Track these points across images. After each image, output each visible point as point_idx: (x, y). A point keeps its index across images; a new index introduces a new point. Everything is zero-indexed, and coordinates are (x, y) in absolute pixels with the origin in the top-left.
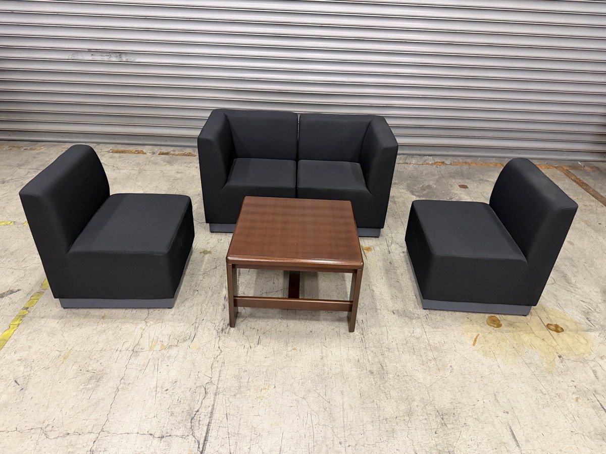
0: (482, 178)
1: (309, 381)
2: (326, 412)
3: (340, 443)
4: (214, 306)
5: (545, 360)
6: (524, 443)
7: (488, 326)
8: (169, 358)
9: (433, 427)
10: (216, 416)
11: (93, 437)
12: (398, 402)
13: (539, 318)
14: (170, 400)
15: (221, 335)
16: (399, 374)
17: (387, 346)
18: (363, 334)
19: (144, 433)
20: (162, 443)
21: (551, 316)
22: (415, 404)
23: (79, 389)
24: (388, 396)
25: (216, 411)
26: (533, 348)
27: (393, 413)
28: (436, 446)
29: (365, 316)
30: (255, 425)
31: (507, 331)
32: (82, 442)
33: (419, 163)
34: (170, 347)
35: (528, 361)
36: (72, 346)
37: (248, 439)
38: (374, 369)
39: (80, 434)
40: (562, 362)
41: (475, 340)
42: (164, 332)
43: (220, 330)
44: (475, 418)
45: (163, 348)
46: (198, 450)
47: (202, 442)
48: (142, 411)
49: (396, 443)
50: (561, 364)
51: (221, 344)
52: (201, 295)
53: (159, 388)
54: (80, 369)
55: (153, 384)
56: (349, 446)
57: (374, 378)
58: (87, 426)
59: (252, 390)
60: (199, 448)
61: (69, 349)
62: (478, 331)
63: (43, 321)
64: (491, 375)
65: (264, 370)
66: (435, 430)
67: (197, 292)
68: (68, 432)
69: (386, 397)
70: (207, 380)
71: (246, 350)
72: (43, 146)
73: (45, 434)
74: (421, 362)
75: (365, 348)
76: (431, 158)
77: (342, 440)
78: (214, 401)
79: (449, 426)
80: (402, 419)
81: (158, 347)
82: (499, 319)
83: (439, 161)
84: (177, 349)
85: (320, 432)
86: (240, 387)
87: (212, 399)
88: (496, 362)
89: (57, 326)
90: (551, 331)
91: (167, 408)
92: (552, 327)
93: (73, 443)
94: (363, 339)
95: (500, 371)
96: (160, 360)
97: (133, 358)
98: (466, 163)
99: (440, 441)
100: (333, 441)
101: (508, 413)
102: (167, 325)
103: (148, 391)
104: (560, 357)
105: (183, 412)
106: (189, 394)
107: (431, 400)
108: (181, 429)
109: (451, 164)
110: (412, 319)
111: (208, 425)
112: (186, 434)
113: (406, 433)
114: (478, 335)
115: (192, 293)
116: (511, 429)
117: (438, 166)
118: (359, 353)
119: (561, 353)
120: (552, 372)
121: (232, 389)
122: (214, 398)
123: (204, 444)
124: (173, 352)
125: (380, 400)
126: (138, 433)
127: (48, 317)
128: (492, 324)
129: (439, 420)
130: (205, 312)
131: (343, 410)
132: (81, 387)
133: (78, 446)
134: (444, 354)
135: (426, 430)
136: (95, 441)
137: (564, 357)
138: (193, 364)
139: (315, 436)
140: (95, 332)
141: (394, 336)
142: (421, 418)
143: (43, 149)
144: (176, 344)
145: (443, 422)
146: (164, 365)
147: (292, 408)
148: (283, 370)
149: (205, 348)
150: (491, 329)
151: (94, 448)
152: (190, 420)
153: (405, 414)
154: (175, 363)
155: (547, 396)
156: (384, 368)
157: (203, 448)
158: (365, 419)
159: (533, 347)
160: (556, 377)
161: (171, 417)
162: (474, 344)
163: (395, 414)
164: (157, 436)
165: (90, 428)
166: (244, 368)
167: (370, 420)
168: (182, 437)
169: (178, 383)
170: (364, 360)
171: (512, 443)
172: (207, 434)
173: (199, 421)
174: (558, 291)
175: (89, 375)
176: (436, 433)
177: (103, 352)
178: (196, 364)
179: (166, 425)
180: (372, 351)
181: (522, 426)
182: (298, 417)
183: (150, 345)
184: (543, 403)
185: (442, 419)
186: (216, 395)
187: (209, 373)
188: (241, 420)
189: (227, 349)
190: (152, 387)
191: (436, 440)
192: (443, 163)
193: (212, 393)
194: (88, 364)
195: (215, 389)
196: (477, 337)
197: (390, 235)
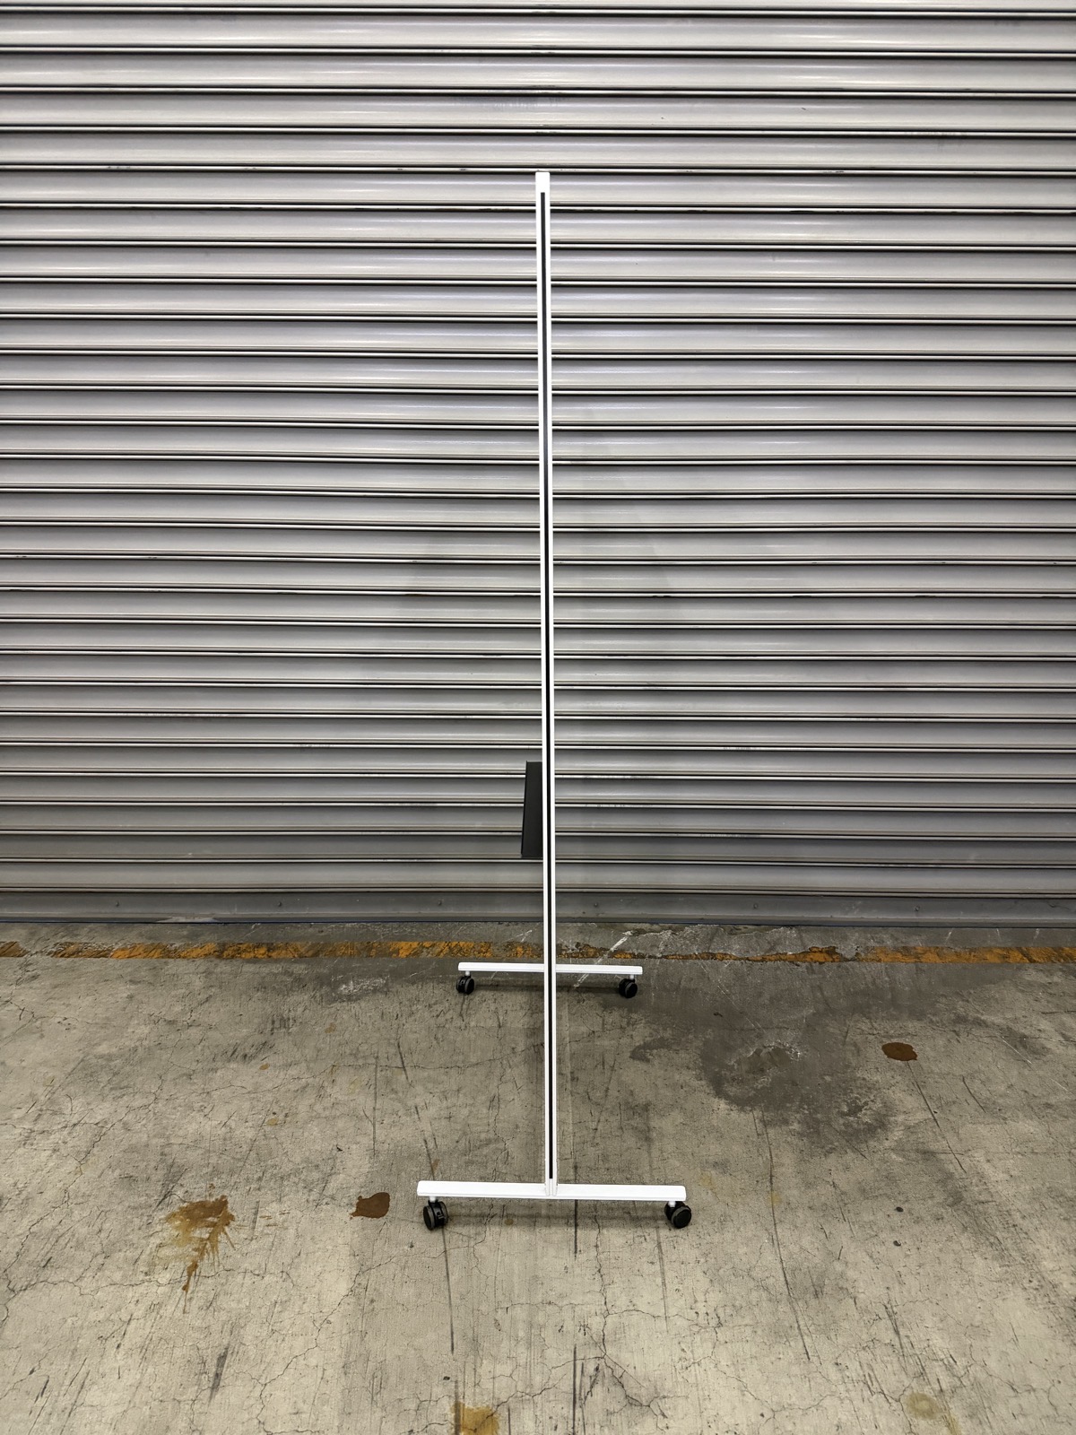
0: (961, 1011)
33: (752, 954)
76: (793, 933)
83: (821, 947)
98: (906, 951)
109: (856, 958)
117: (816, 966)
192: (831, 952)
197: (596, 1323)
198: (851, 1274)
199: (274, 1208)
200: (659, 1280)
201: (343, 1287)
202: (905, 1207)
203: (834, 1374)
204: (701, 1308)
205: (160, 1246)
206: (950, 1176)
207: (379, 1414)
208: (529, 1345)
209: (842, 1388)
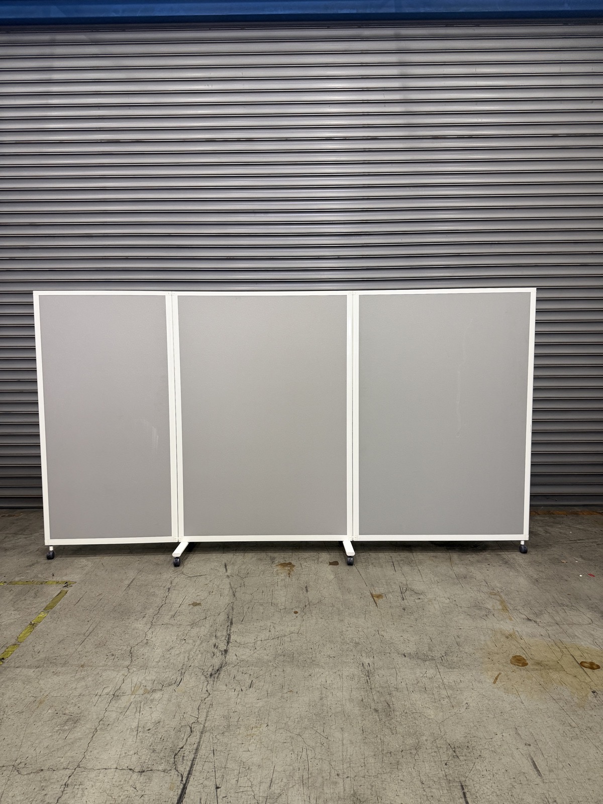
1: (306, 720)
2: (323, 747)
3: (338, 775)
4: (202, 654)
5: (576, 695)
6: (547, 773)
7: (512, 665)
8: (152, 701)
9: (442, 760)
10: (202, 752)
11: (68, 772)
12: (405, 736)
13: (571, 657)
14: (152, 739)
15: (209, 679)
16: (408, 712)
17: (395, 687)
18: (368, 676)
19: (124, 768)
20: (142, 778)
21: (585, 655)
22: (424, 738)
23: (54, 731)
24: (394, 732)
25: (203, 747)
26: (564, 685)
27: (398, 746)
28: (446, 776)
29: (372, 659)
30: (244, 760)
31: (533, 670)
32: (56, 777)
34: (154, 691)
35: (556, 697)
36: (48, 692)
37: (236, 772)
38: (380, 707)
39: (54, 770)
40: (596, 697)
41: (496, 679)
42: (148, 678)
43: (209, 675)
44: (492, 751)
45: (146, 692)
46: (181, 783)
47: (185, 775)
48: (122, 748)
49: (400, 774)
50: (594, 699)
51: (209, 688)
52: (188, 643)
53: (140, 728)
54: (56, 712)
55: (135, 724)
56: (348, 777)
57: (378, 716)
58: (62, 763)
59: (242, 728)
60: (182, 780)
61: (45, 695)
62: (500, 670)
63: (18, 670)
64: (512, 711)
65: (256, 710)
66: (446, 762)
67: (184, 641)
68: (42, 768)
69: (392, 732)
70: (192, 720)
71: (236, 693)
72: (21, 512)
73: (18, 771)
74: (433, 700)
75: (371, 689)
77: (340, 772)
78: (200, 738)
79: (461, 758)
80: (408, 752)
81: (141, 691)
82: (525, 658)
84: (162, 692)
85: (316, 765)
86: (229, 726)
87: (198, 737)
88: (519, 698)
89: (33, 675)
90: (585, 669)
91: (149, 745)
92: (586, 665)
93: (47, 778)
94: (368, 680)
95: (523, 707)
96: (142, 703)
97: (113, 702)
99: (451, 772)
100: (330, 773)
101: (530, 745)
102: (151, 672)
103: (128, 731)
104: (594, 692)
105: (166, 749)
106: (172, 733)
107: (442, 734)
108: (163, 765)
110: (425, 661)
111: (193, 760)
112: (169, 769)
113: (412, 765)
114: (500, 674)
115: (178, 642)
116: (532, 759)
118: (363, 693)
119: (594, 689)
120: (583, 707)
121: (220, 728)
122: (200, 736)
123: (188, 778)
124: (157, 695)
125: (385, 735)
126: (117, 768)
127: (24, 667)
128: (517, 664)
129: (450, 752)
130: (192, 659)
131: (343, 745)
132: (57, 728)
133: (52, 781)
134: (459, 692)
135: (435, 762)
136: (70, 776)
137: (599, 693)
138: (179, 706)
139: (310, 769)
140: (73, 679)
141: (403, 677)
142: (430, 751)
143: (22, 515)
144: (161, 688)
145: (455, 754)
146: (147, 708)
147: (285, 744)
148: (277, 710)
149: (192, 691)
150: (515, 668)
151: (69, 782)
152: (174, 756)
153: (412, 748)
154: (159, 705)
155: (576, 729)
156: (391, 706)
157: (186, 781)
158: (367, 754)
159: (562, 683)
160: (589, 712)
161: (153, 754)
162: (494, 683)
163: (401, 747)
164: (137, 769)
165: (65, 765)
166: (234, 709)
167: (373, 754)
168: (164, 771)
169: (161, 724)
170: (369, 700)
171: (533, 773)
172: (191, 768)
173: (184, 756)
174: (595, 630)
175: (65, 718)
176: (446, 764)
177: (81, 697)
178: (182, 706)
179: (147, 761)
180: (378, 692)
181: (546, 757)
182: (292, 752)
183: (133, 689)
184: (571, 735)
185: (454, 751)
186: (202, 733)
187: (195, 714)
188: (229, 755)
189: (216, 693)
190: (133, 727)
191: (447, 770)
193: (198, 732)
194: (65, 707)
195: (202, 728)
196: (498, 675)
197: (405, 582)
198: (474, 575)
199: (305, 564)
200: (420, 576)
201: (332, 577)
202: (491, 564)
203: (470, 589)
204: (433, 580)
205: (277, 570)
206: (505, 559)
207: (351, 595)
208: (387, 585)
209: (472, 592)
